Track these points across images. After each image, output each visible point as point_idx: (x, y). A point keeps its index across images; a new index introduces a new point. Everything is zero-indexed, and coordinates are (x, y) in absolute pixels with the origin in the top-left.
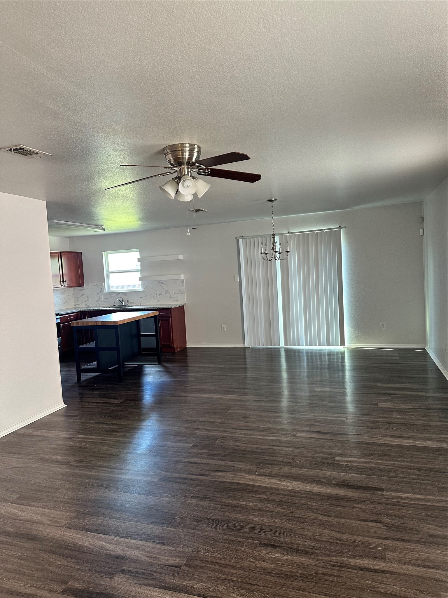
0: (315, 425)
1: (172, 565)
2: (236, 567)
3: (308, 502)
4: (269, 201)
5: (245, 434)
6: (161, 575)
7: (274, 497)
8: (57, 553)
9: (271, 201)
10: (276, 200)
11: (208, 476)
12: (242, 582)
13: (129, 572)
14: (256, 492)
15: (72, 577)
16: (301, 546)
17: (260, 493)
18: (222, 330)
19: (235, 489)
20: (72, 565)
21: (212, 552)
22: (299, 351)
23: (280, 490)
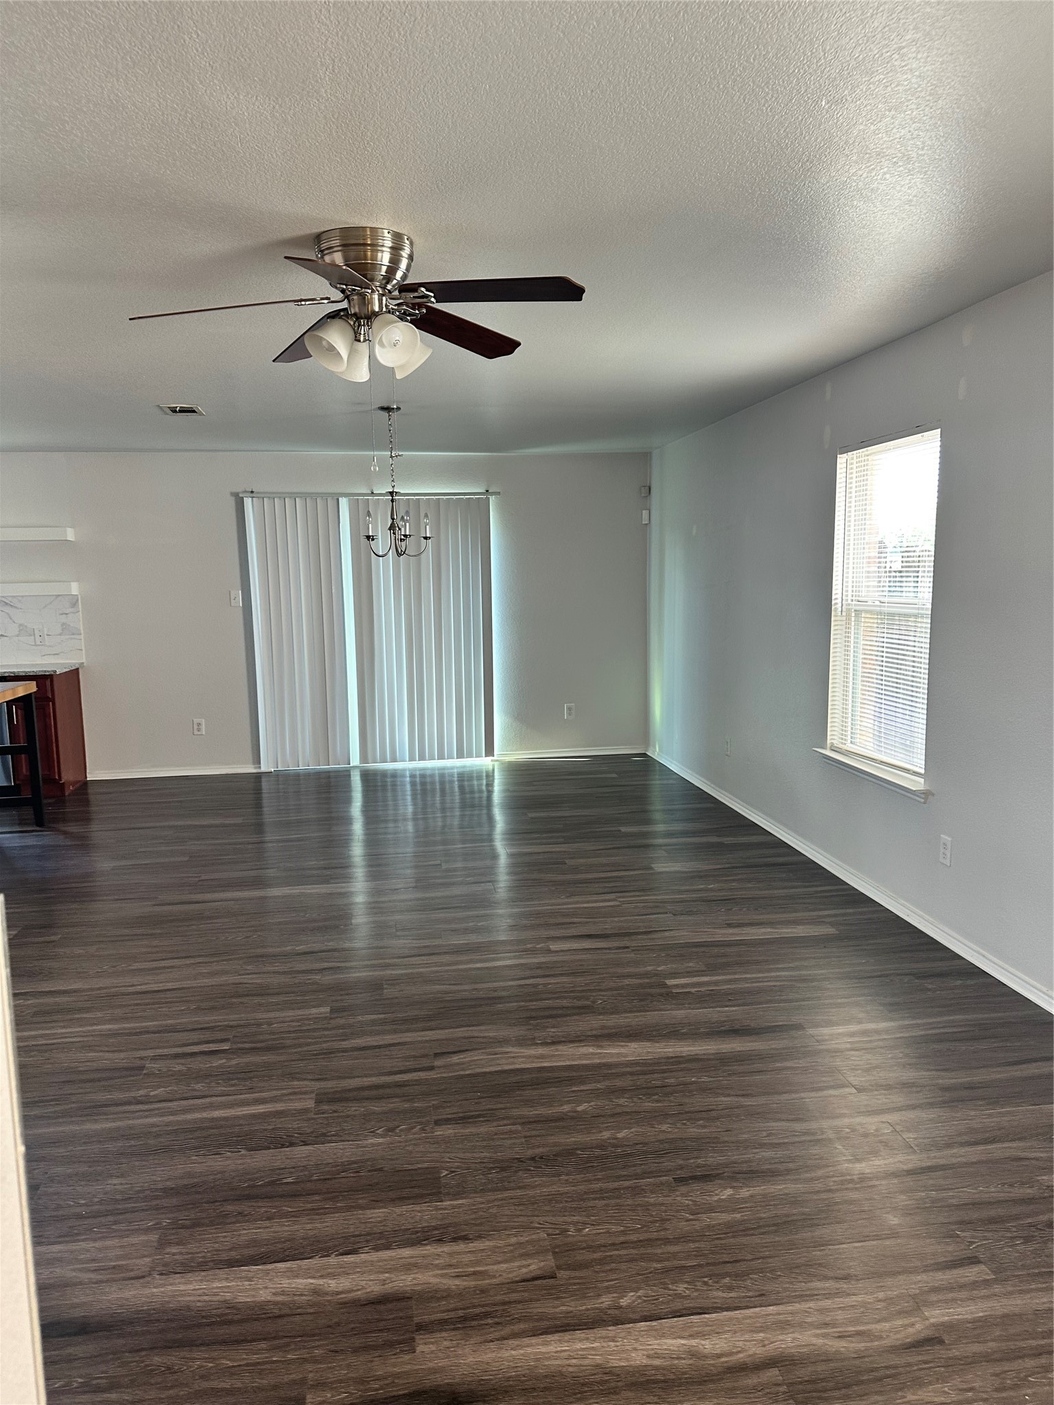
0: (570, 923)
1: (529, 1276)
2: (668, 1239)
3: (693, 1077)
4: (383, 409)
5: (436, 965)
6: (525, 1307)
7: (619, 1083)
8: (200, 1342)
9: (387, 409)
10: (398, 409)
11: (432, 1068)
12: (708, 1264)
13: (442, 1325)
14: (571, 1081)
15: (303, 1381)
16: (754, 1164)
17: (582, 1081)
18: (196, 733)
19: (520, 1084)
20: (272, 1357)
21: (593, 1225)
22: (395, 775)
23: (617, 1065)
